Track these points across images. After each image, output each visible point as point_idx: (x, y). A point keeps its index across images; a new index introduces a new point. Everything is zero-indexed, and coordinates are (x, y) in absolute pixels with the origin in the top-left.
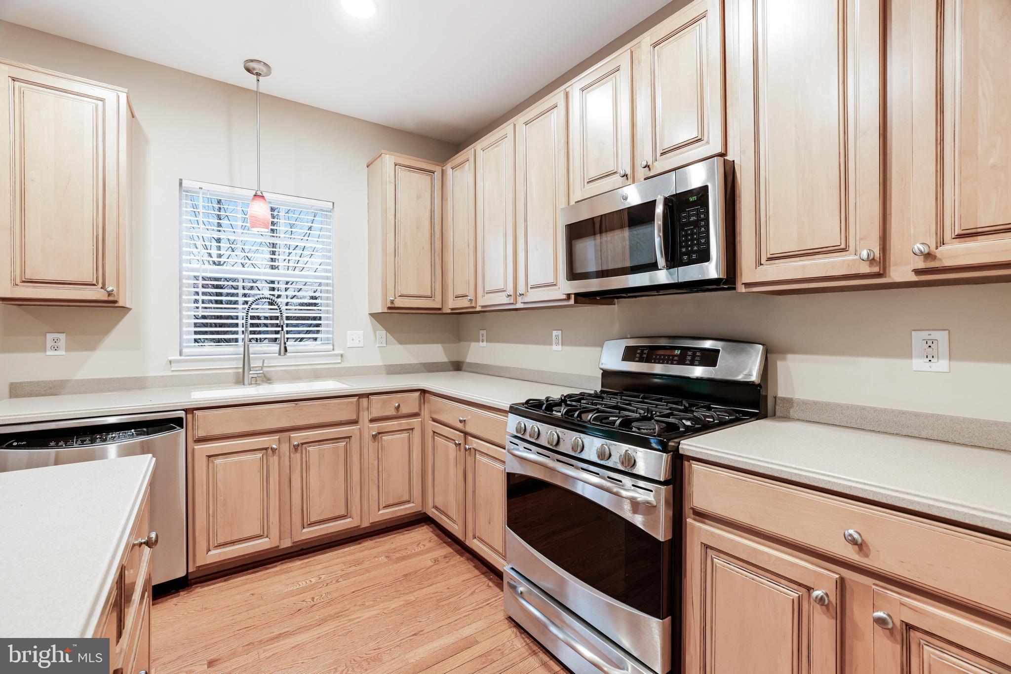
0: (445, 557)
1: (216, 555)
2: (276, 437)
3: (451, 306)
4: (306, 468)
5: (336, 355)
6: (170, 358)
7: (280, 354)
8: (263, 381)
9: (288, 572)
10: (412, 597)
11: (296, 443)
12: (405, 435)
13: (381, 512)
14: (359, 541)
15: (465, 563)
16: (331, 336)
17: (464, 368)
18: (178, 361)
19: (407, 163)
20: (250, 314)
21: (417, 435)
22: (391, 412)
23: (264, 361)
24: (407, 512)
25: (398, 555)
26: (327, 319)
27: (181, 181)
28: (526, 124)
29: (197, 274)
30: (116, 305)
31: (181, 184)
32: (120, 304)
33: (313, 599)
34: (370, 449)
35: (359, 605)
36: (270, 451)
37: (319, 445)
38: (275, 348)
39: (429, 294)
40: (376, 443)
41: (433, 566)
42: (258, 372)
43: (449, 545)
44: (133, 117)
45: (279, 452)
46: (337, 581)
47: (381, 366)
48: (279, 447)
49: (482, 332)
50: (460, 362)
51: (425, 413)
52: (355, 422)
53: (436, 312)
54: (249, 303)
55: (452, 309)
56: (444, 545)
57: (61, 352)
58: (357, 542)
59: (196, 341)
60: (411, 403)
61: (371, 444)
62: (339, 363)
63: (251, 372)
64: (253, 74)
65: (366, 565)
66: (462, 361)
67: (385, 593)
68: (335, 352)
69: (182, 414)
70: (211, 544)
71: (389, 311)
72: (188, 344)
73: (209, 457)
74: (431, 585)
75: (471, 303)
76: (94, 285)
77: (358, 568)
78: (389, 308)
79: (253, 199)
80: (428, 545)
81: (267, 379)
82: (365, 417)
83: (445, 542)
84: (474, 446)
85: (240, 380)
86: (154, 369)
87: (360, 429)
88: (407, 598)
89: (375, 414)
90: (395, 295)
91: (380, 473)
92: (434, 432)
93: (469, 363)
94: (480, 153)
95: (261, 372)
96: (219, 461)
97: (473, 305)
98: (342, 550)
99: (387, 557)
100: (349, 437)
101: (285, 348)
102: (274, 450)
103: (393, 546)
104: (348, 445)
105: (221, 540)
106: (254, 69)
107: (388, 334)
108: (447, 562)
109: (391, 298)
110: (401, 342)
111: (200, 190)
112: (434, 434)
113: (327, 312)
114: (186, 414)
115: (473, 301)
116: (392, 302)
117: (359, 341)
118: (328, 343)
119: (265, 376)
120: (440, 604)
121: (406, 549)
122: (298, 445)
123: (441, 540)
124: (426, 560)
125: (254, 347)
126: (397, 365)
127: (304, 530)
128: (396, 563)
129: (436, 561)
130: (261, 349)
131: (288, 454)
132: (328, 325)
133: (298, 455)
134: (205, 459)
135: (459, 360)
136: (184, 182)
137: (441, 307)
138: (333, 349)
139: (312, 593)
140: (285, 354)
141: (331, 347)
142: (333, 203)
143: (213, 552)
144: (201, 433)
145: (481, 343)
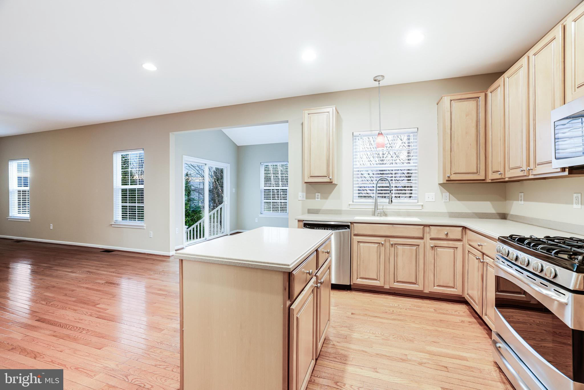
0: (469, 322)
1: (359, 281)
2: (384, 239)
3: (490, 178)
4: (396, 255)
5: (419, 205)
6: (349, 203)
7: (389, 203)
8: (384, 215)
9: (387, 299)
10: (440, 329)
11: (392, 243)
12: (452, 250)
13: (435, 288)
14: (423, 299)
15: (482, 329)
16: (417, 195)
17: (508, 217)
18: (352, 205)
19: (459, 97)
20: (378, 185)
21: (459, 252)
22: (444, 237)
23: (383, 206)
24: (452, 293)
25: (441, 311)
26: (415, 187)
27: (353, 133)
28: (535, 55)
29: (358, 169)
30: (332, 183)
31: (353, 134)
32: (333, 183)
33: (393, 311)
34: (430, 254)
35: (412, 321)
36: (381, 244)
37: (403, 246)
38: (387, 200)
39: (475, 171)
40: (434, 251)
41: (459, 323)
42: (381, 211)
43: (475, 318)
44: (338, 113)
45: (385, 246)
46: (406, 309)
47: (445, 212)
48: (385, 244)
49: (520, 194)
50: (506, 214)
51: (465, 240)
52: (422, 238)
53: (482, 182)
54: (377, 180)
55: (492, 180)
56: (473, 317)
57: (319, 200)
58: (422, 299)
59: (359, 197)
60: (456, 233)
61: (431, 251)
62: (421, 209)
63: (378, 211)
64: (377, 81)
65: (422, 309)
66: (507, 213)
67: (427, 322)
68: (419, 204)
69: (349, 224)
70: (358, 277)
71: (447, 182)
72: (356, 198)
73: (358, 242)
74: (454, 329)
75: (502, 176)
76: (326, 177)
77: (418, 308)
78: (447, 181)
79: (378, 136)
80: (462, 313)
81: (386, 215)
82: (427, 237)
83: (473, 316)
84: (487, 261)
85: (374, 214)
86: (345, 207)
87: (424, 242)
88: (437, 328)
89: (433, 236)
90: (451, 173)
91: (436, 268)
92: (469, 251)
93: (512, 215)
94: (507, 80)
95: (382, 211)
96: (361, 244)
97: (503, 177)
98: (413, 300)
99: (434, 310)
100: (418, 245)
101: (392, 201)
102: (382, 244)
103: (440, 307)
104: (418, 249)
105: (362, 276)
106: (377, 80)
107: (450, 195)
108: (469, 325)
109: (448, 175)
110: (459, 200)
111: (359, 135)
112: (469, 253)
113: (415, 183)
114: (351, 224)
115: (503, 175)
116: (449, 177)
117: (432, 198)
118: (415, 199)
119: (384, 213)
120: (454, 338)
121: (447, 310)
122: (393, 244)
123: (472, 314)
124: (458, 319)
125: (380, 200)
126: (456, 212)
127: (395, 284)
128: (438, 313)
129: (463, 322)
130: (383, 201)
131: (389, 247)
132: (415, 190)
133: (393, 249)
134: (357, 242)
135: (505, 213)
136: (354, 133)
137: (484, 179)
138: (418, 202)
139: (394, 309)
140: (391, 203)
141: (416, 201)
142: (418, 128)
143: (358, 280)
144: (356, 233)
145: (520, 201)
